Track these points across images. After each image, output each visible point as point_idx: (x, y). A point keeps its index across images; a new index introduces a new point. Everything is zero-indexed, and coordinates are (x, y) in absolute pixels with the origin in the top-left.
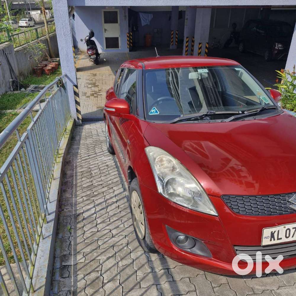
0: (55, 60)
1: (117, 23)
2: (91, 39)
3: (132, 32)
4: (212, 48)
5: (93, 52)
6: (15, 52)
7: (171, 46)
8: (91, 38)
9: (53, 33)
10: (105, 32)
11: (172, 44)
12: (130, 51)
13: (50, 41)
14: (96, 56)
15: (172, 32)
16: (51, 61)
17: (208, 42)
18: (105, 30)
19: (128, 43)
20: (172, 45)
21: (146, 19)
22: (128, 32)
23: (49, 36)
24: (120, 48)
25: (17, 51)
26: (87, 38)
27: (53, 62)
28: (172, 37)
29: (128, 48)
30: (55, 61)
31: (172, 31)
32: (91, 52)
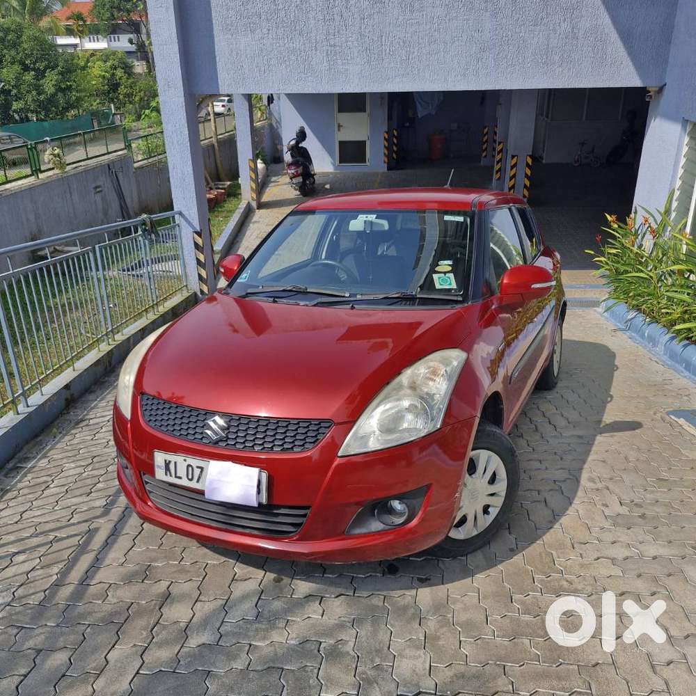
0: (223, 184)
1: (365, 111)
2: (300, 145)
3: (396, 130)
4: (576, 165)
5: (297, 172)
6: (136, 169)
7: (482, 159)
8: (301, 142)
9: (232, 133)
10: (339, 130)
11: (484, 154)
12: (389, 169)
13: (219, 150)
14: (303, 178)
15: (486, 130)
16: (214, 187)
17: (531, 153)
18: (339, 126)
19: (386, 152)
20: (486, 156)
21: (428, 103)
22: (387, 130)
23: (217, 139)
24: (368, 163)
25: (141, 168)
26: (293, 142)
27: (217, 188)
28: (484, 140)
29: (385, 162)
30: (221, 187)
31: (485, 128)
32: (293, 171)
